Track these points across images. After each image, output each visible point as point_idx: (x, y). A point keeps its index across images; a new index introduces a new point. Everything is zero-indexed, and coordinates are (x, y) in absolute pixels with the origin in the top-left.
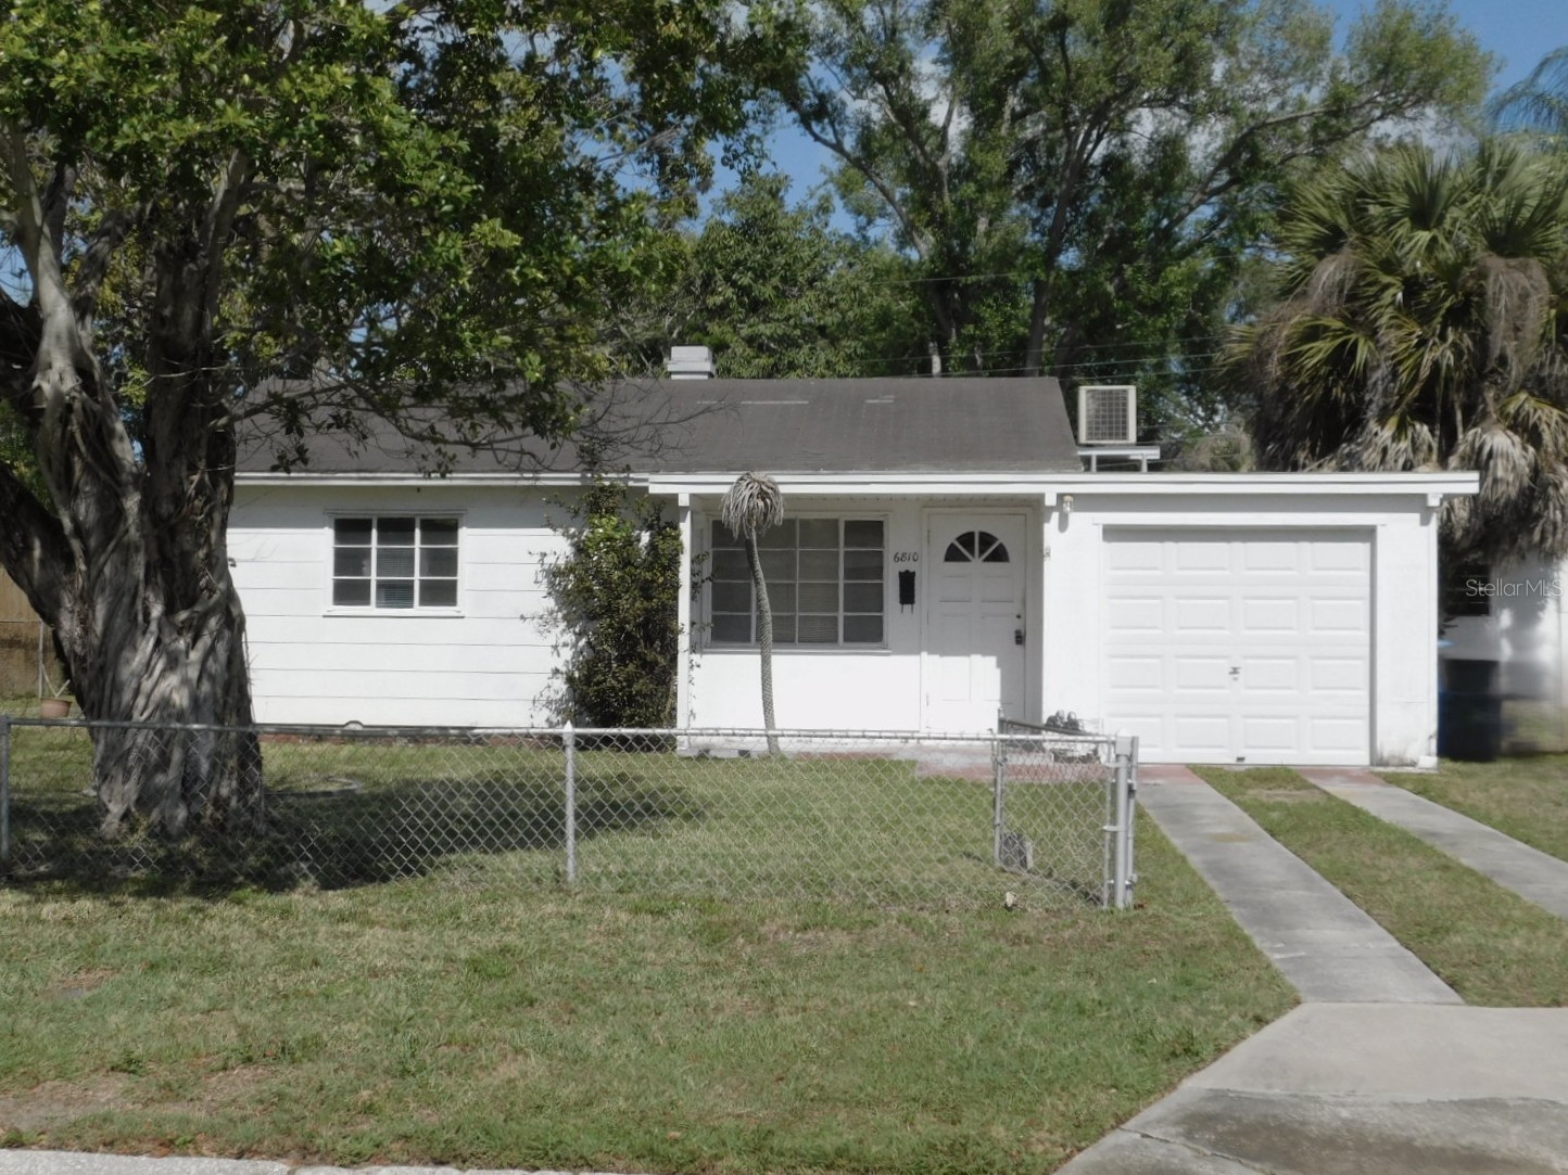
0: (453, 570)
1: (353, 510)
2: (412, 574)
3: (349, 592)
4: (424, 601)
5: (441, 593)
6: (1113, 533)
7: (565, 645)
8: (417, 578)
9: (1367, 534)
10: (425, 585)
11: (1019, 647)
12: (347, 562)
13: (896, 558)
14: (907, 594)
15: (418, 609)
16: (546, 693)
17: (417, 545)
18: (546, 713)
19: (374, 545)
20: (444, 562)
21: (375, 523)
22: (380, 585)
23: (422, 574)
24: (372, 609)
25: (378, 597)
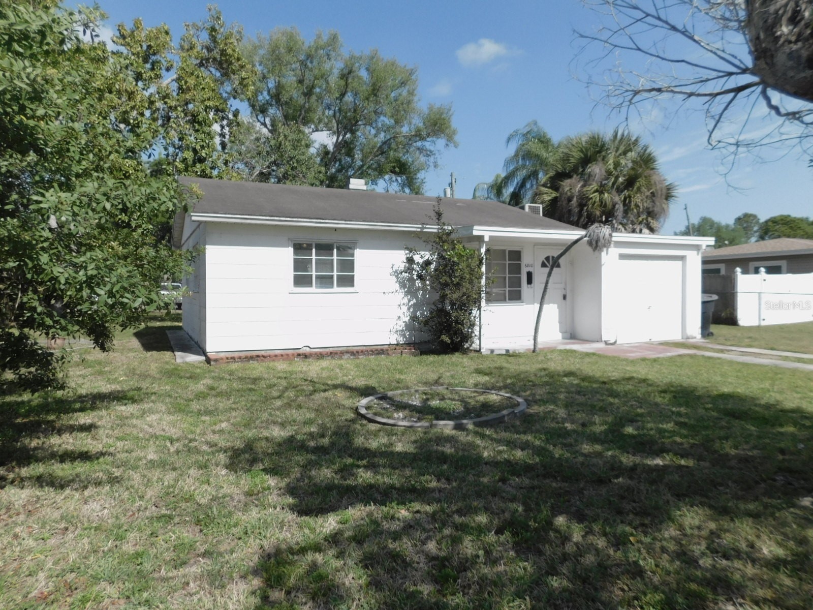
0: (352, 270)
1: (303, 239)
2: (333, 271)
3: (301, 281)
4: (338, 286)
5: (347, 281)
6: (623, 257)
7: (404, 304)
8: (335, 273)
9: (682, 258)
10: (339, 277)
11: (564, 301)
12: (300, 265)
13: (527, 266)
14: (530, 281)
15: (336, 289)
16: (395, 327)
17: (335, 258)
18: (396, 336)
19: (314, 257)
20: (348, 266)
21: (314, 246)
22: (317, 277)
23: (337, 272)
24: (313, 289)
25: (316, 284)
